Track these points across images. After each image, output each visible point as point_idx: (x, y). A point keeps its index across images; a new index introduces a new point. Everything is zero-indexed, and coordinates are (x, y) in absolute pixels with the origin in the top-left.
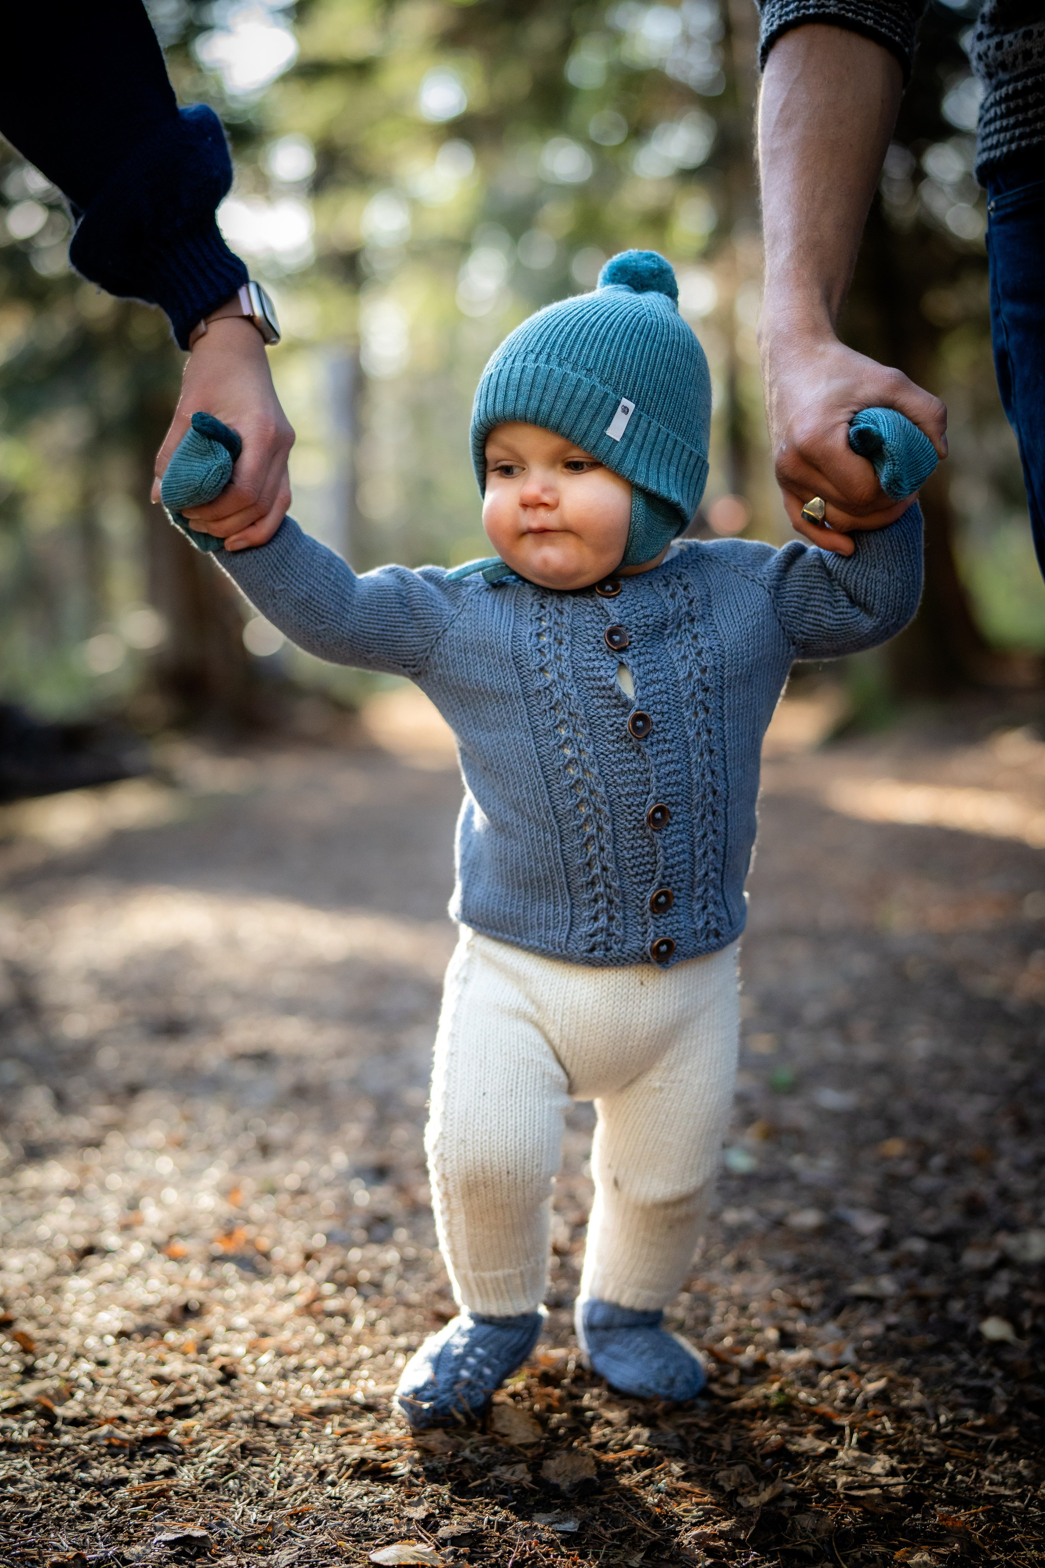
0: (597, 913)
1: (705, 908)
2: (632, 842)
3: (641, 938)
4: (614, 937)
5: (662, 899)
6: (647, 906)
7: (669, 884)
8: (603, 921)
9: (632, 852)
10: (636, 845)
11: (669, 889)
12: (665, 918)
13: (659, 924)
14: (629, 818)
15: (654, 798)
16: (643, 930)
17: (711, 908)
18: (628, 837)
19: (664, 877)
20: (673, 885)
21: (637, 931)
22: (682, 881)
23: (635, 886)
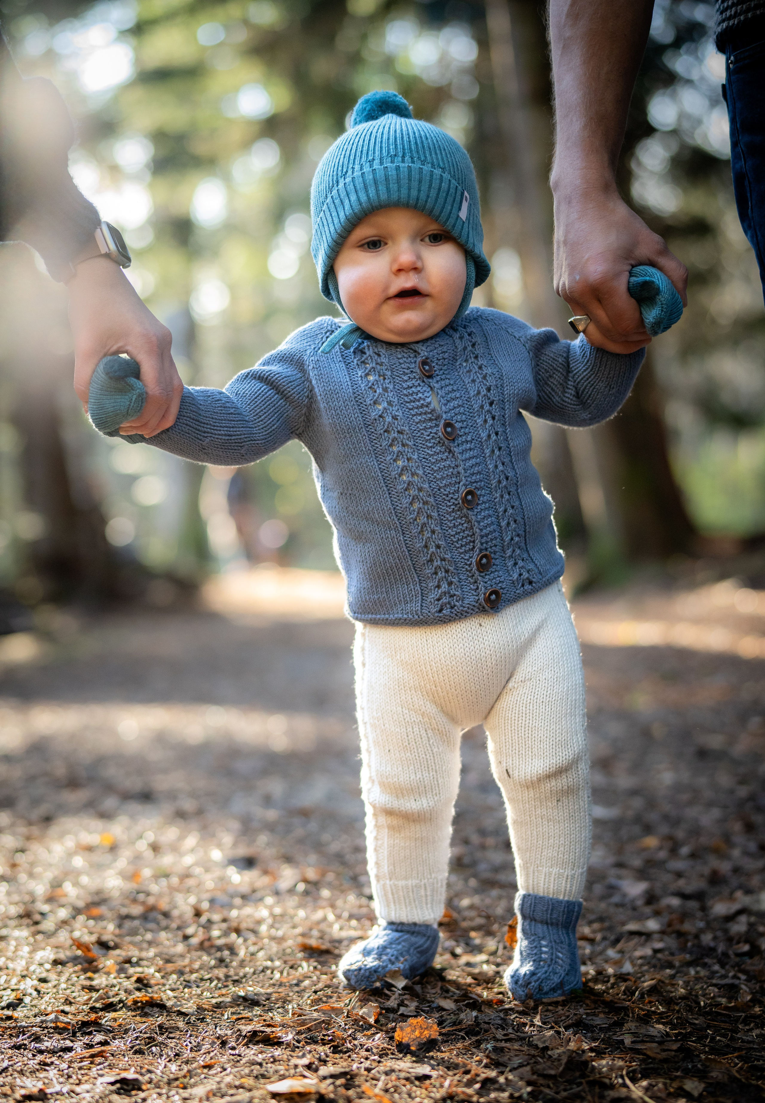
0: (439, 582)
1: (515, 564)
2: (453, 522)
3: (475, 593)
4: (455, 597)
5: (484, 561)
6: (475, 568)
7: (486, 549)
8: (444, 587)
9: (455, 529)
10: (456, 524)
11: (488, 553)
12: (488, 575)
13: (486, 580)
14: (449, 504)
15: (464, 485)
16: (475, 587)
17: (520, 563)
18: (450, 518)
19: (482, 544)
20: (489, 549)
21: (471, 589)
22: (496, 546)
23: (462, 556)
